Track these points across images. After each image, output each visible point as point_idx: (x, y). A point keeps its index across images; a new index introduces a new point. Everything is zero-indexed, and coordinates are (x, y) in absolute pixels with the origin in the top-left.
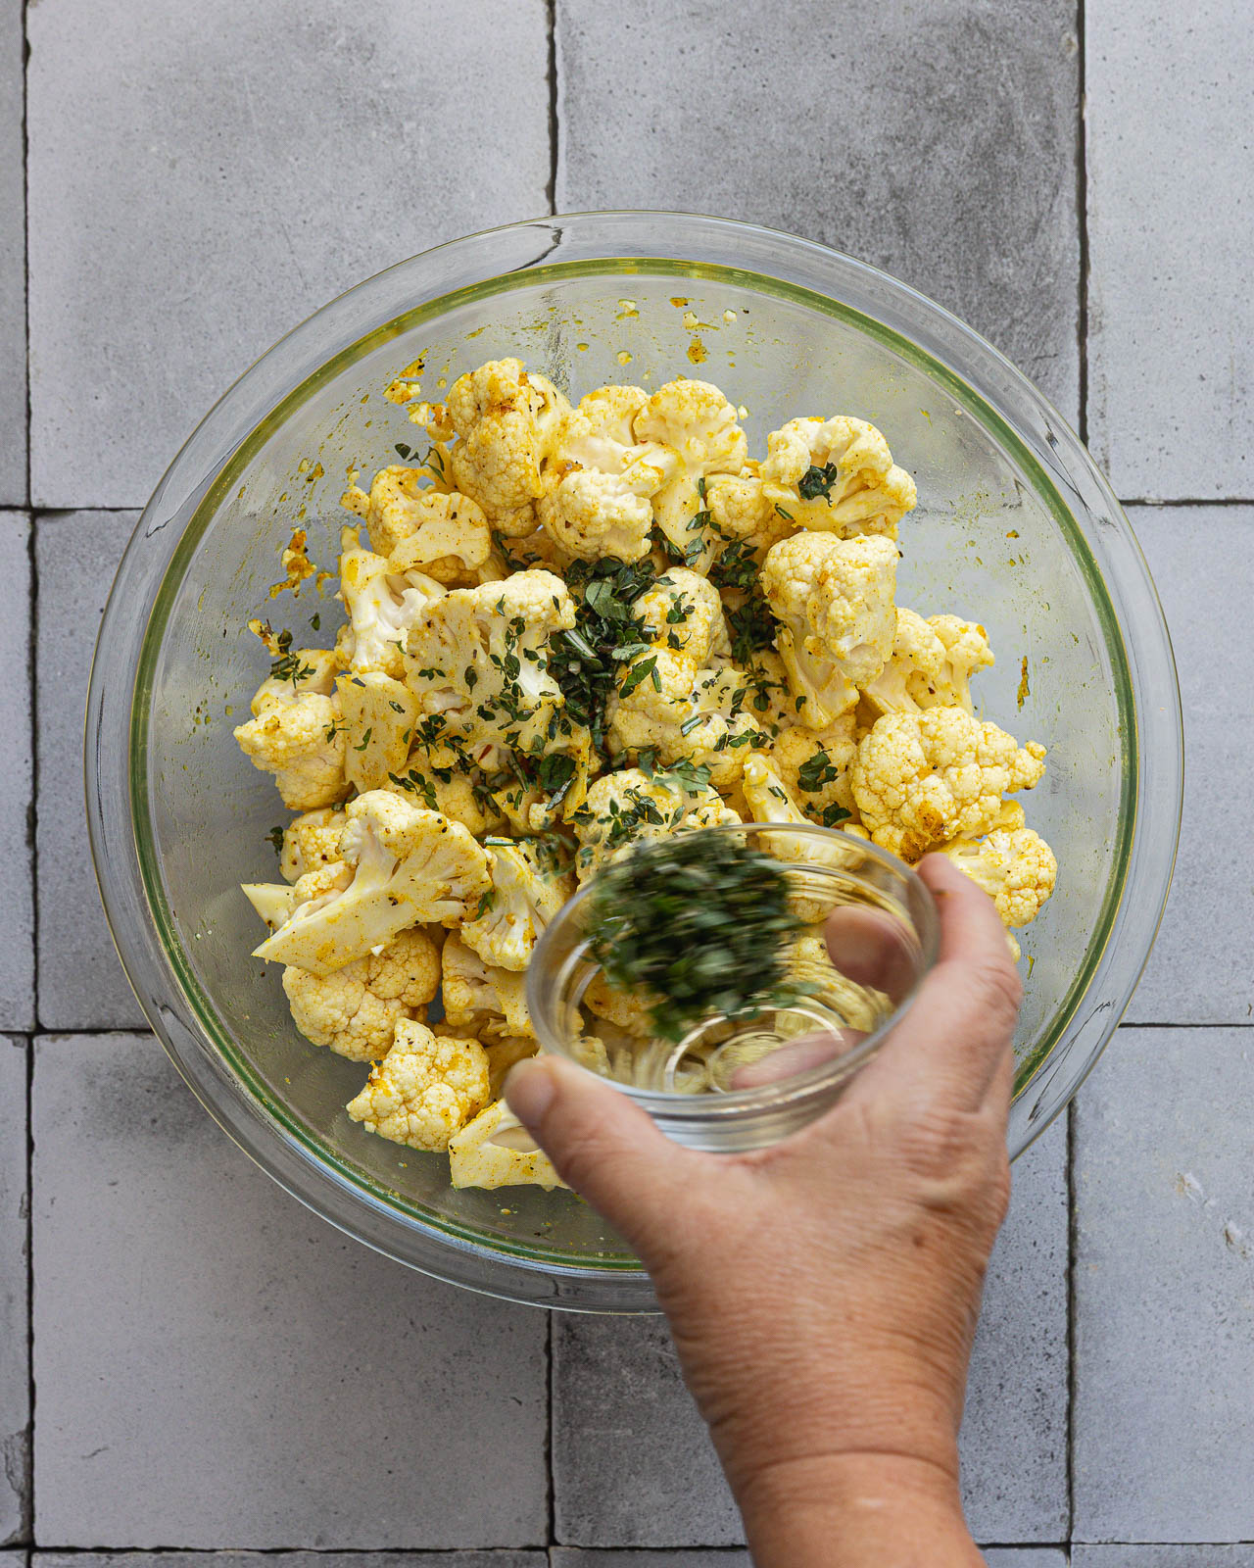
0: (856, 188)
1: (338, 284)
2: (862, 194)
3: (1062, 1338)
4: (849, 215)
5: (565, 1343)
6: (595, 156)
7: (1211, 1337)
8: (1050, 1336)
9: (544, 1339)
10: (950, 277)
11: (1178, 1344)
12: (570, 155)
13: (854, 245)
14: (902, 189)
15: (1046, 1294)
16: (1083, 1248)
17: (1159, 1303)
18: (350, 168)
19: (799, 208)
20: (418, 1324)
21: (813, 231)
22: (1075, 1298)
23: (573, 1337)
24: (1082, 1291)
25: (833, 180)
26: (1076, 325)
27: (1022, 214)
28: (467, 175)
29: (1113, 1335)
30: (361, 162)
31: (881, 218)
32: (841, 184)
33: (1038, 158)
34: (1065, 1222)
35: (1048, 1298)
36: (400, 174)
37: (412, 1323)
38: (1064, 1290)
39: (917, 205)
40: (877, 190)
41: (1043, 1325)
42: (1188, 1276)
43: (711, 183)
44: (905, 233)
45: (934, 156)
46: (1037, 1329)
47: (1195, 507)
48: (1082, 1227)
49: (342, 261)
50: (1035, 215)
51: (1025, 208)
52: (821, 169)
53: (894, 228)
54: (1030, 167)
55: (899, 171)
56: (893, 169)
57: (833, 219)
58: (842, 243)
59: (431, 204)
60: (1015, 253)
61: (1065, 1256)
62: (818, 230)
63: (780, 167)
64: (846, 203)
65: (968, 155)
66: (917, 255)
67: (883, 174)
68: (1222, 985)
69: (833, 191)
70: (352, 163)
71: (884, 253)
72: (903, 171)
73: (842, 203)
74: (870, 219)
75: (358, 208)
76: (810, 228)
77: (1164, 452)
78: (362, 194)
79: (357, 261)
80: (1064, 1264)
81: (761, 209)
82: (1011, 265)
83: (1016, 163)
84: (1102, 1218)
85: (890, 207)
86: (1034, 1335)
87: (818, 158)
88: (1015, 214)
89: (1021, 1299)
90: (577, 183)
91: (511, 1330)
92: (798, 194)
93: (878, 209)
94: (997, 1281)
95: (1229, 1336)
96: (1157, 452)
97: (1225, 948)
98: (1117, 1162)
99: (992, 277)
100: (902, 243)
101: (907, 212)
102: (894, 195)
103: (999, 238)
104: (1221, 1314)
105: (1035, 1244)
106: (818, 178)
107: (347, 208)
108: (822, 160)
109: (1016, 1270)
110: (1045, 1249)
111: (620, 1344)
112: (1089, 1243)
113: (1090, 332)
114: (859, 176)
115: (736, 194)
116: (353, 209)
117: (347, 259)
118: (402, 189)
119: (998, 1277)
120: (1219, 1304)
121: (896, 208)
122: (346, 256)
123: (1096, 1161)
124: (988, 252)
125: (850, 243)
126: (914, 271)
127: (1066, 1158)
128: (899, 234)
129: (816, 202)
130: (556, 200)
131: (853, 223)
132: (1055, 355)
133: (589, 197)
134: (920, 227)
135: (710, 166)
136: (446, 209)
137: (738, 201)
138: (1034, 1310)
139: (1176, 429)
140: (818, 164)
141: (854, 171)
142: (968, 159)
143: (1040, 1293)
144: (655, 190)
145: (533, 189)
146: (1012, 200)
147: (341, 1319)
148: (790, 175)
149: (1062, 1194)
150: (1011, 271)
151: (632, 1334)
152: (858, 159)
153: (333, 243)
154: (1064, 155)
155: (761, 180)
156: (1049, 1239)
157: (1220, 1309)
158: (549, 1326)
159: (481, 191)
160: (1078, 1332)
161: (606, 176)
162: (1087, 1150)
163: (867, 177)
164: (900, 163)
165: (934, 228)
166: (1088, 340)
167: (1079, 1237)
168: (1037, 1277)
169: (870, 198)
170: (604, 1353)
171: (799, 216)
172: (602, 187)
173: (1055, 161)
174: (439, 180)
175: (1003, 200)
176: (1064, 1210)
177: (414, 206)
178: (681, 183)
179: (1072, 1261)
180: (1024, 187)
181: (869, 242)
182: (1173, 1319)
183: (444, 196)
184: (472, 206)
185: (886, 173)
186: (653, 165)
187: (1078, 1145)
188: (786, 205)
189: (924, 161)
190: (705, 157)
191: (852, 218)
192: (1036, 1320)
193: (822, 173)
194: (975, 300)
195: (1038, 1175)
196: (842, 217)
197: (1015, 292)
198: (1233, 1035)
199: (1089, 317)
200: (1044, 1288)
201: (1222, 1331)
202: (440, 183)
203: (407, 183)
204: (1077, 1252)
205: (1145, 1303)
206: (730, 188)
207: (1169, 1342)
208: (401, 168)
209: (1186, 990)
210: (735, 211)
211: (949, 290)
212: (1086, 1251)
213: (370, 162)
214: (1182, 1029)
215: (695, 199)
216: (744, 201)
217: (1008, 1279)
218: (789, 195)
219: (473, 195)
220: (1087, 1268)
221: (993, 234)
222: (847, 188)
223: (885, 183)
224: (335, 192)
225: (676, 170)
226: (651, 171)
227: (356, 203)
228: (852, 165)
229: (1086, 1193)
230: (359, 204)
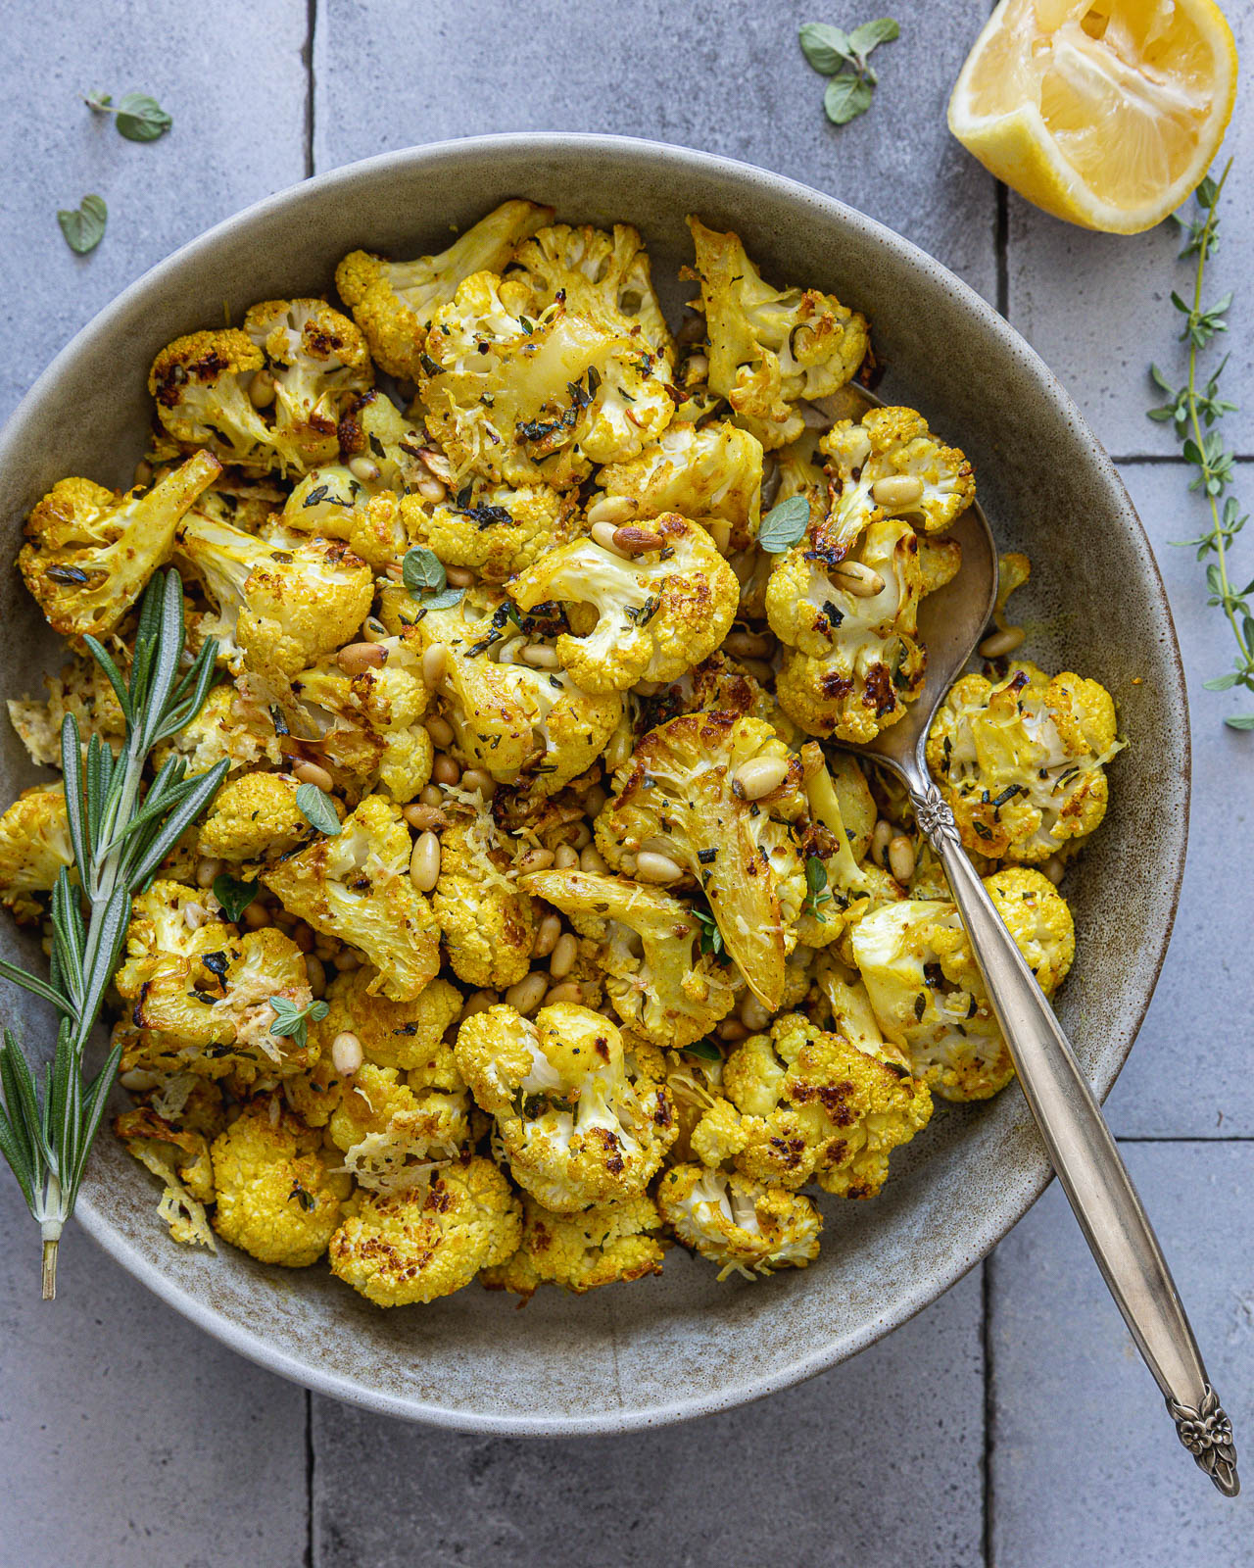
0: (705, 50)
1: (32, 176)
2: (714, 57)
3: (976, 1546)
4: (697, 84)
5: (330, 1551)
6: (365, 9)
7: (1170, 1544)
8: (961, 1543)
9: (303, 1545)
10: (828, 166)
11: (1128, 1553)
12: (332, 8)
13: (703, 124)
14: (766, 51)
15: (954, 1488)
16: (1004, 1429)
17: (1101, 1500)
18: (46, 24)
19: (631, 76)
20: (140, 1527)
21: (650, 106)
22: (993, 1494)
23: (341, 1543)
24: (1002, 1485)
25: (675, 39)
26: (993, 228)
27: (923, 83)
28: (198, 34)
29: (1043, 1542)
30: (61, 16)
31: (739, 89)
32: (686, 45)
33: (944, 10)
34: (980, 1395)
35: (958, 1494)
36: (112, 32)
37: (132, 1525)
38: (978, 1483)
39: (785, 71)
40: (733, 52)
41: (952, 1528)
42: (1140, 1465)
43: (517, 44)
44: (770, 108)
45: (807, 7)
46: (944, 1533)
47: (1148, 465)
48: (1002, 1401)
49: (36, 146)
50: (939, 84)
51: (925, 75)
52: (660, 24)
53: (755, 101)
54: (933, 21)
55: (761, 27)
56: (754, 25)
57: (676, 90)
58: (687, 121)
59: (151, 71)
60: (913, 134)
61: (981, 1439)
62: (657, 104)
63: (606, 21)
64: (692, 69)
65: (852, 6)
66: (786, 137)
67: (741, 31)
68: (1183, 1087)
69: (675, 53)
70: (49, 17)
71: (743, 134)
72: (768, 27)
73: (688, 70)
74: (724, 90)
75: (58, 76)
76: (645, 102)
77: (1108, 393)
78: (62, 58)
79: (56, 146)
80: (977, 1449)
81: (582, 78)
82: (908, 149)
83: (914, 16)
84: (1028, 1391)
85: (750, 74)
86: (940, 1541)
87: (656, 10)
88: (914, 84)
89: (922, 1495)
90: (342, 45)
91: (260, 1534)
92: (630, 57)
93: (734, 77)
94: (891, 1472)
95: (1193, 1543)
96: (1099, 394)
97: (1187, 1039)
98: (1048, 1316)
99: (884, 164)
100: (766, 121)
101: (773, 81)
102: (756, 58)
103: (893, 115)
104: (1183, 1514)
105: (940, 1424)
106: (656, 36)
107: (42, 76)
108: (661, 13)
109: (915, 1458)
110: (954, 1431)
111: (402, 1553)
112: (1011, 1422)
113: (1011, 237)
114: (708, 34)
115: (548, 58)
116: (51, 78)
117: (43, 144)
118: (114, 51)
119: (893, 1466)
120: (1181, 1503)
121: (757, 76)
122: (41, 140)
123: (1020, 1316)
124: (878, 134)
125: (697, 122)
126: (782, 158)
127: (981, 1312)
128: (762, 109)
129: (654, 68)
130: (315, 66)
131: (702, 96)
132: (966, 268)
133: (357, 62)
134: (789, 100)
135: (515, 21)
136: (172, 77)
137: (552, 67)
138: (940, 1510)
139: (1124, 364)
140: (656, 18)
141: (703, 27)
142: (852, 12)
143: (947, 1487)
144: (443, 52)
145: (284, 51)
146: (910, 65)
147: (40, 1519)
148: (620, 33)
149: (976, 1358)
150: (908, 158)
151: (416, 1540)
152: (708, 12)
153: (24, 123)
154: (977, 6)
155: (581, 39)
156: (960, 1418)
157: (1182, 1507)
158: (309, 1529)
159: (217, 55)
160: (998, 1537)
161: (379, 33)
162: (1008, 1302)
163: (720, 35)
164: (764, 17)
165: (808, 101)
166: (1008, 249)
167: (999, 1415)
168: (943, 1466)
169: (724, 62)
171: (631, 86)
172: (375, 50)
173: (965, 14)
174: (161, 39)
175: (897, 65)
176: (978, 1382)
177: (129, 73)
178: (477, 43)
179: (989, 1446)
180: (925, 48)
181: (722, 120)
182: (1121, 1520)
183: (168, 61)
184: (206, 73)
185: (747, 32)
186: (441, 19)
187: (997, 1296)
188: (614, 72)
189: (794, 14)
190: (509, 10)
191: (700, 89)
192: (942, 1522)
193: (661, 30)
194: (861, 195)
195: (945, 1334)
196: (687, 87)
197: (914, 185)
198: (1197, 1151)
199: (1011, 217)
200: (953, 1480)
201: (1184, 1537)
202: (164, 43)
203: (120, 43)
204: (996, 1435)
205: (1084, 1501)
206: (542, 50)
207: (1115, 1550)
208: (113, 25)
209: (1137, 1094)
210: (548, 79)
211: (827, 183)
212: (1007, 1432)
213: (72, 17)
214: (1131, 1144)
215: (496, 64)
216: (559, 67)
217: (906, 1468)
218: (619, 59)
219: (206, 59)
220: (1009, 1456)
221: (885, 109)
222: (694, 49)
223: (744, 43)
224: (26, 55)
225: (470, 26)
226: (439, 28)
227: (55, 70)
228: (700, 19)
229: (1008, 1358)
230: (59, 71)
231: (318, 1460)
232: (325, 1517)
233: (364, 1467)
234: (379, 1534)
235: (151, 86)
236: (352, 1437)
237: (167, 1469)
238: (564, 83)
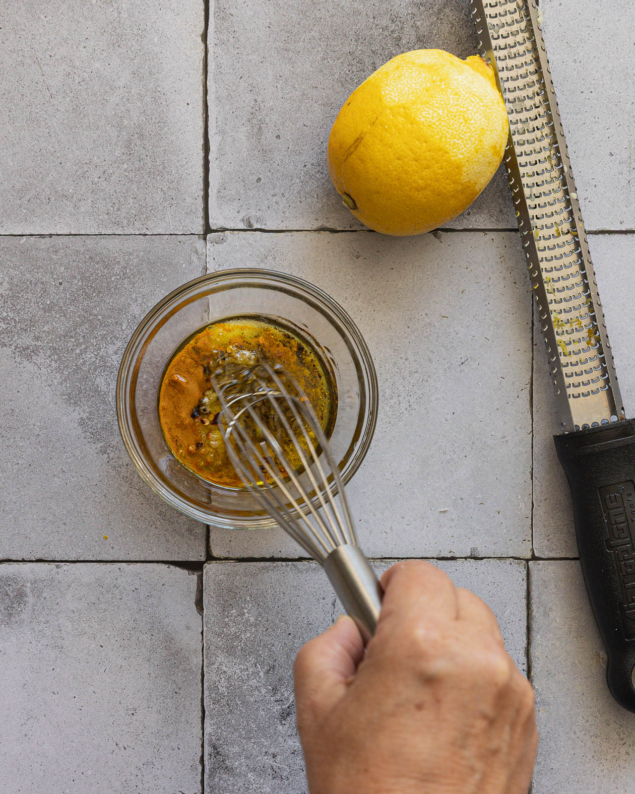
0: (395, 35)
1: (72, 95)
2: (399, 39)
4: (391, 52)
5: (213, 757)
6: (232, 15)
7: (616, 754)
9: (200, 755)
11: (595, 758)
12: (216, 15)
14: (424, 36)
17: (583, 732)
18: (79, 22)
19: (359, 48)
20: (121, 746)
23: (218, 753)
25: (381, 30)
28: (152, 27)
29: (555, 753)
30: (86, 19)
32: (386, 33)
36: (110, 26)
37: (117, 744)
40: (408, 37)
43: (305, 32)
45: (444, 15)
47: (607, 235)
49: (74, 81)
52: (373, 23)
55: (422, 24)
56: (419, 23)
57: (381, 54)
59: (129, 45)
63: (348, 22)
64: (389, 45)
67: (412, 26)
69: (381, 37)
70: (81, 19)
72: (425, 25)
75: (84, 47)
77: (587, 200)
78: (87, 39)
81: (336, 49)
84: (548, 679)
87: (372, 16)
90: (221, 32)
91: (179, 749)
92: (359, 39)
95: (627, 753)
96: (583, 201)
98: (558, 644)
102: (419, 39)
104: (623, 739)
106: (371, 29)
107: (77, 47)
108: (374, 18)
111: (247, 758)
112: (540, 694)
114: (397, 28)
115: (320, 39)
116: (81, 48)
117: (77, 80)
118: (112, 35)
120: (622, 733)
122: (76, 77)
123: (544, 644)
127: (526, 642)
129: (371, 44)
130: (208, 43)
133: (228, 41)
135: (304, 21)
136: (139, 48)
137: (322, 44)
139: (595, 186)
140: (372, 20)
141: (394, 25)
144: (270, 36)
145: (193, 35)
148: (354, 27)
149: (523, 664)
151: (254, 751)
152: (397, 17)
153: (68, 69)
155: (336, 30)
157: (622, 736)
158: (203, 746)
159: (161, 37)
161: (239, 27)
162: (539, 637)
163: (402, 28)
164: (423, 20)
169: (404, 41)
170: (237, 764)
171: (360, 53)
172: (237, 35)
174: (134, 30)
177: (119, 46)
178: (286, 32)
183: (138, 40)
184: (155, 46)
185: (415, 26)
186: (268, 20)
187: (534, 634)
188: (351, 46)
189: (438, 18)
190: (301, 16)
193: (374, 26)
201: (623, 750)
202: (136, 32)
203: (115, 32)
206: (317, 35)
208: (111, 23)
210: (320, 49)
213: (92, 19)
215: (295, 42)
216: (325, 43)
218: (354, 40)
219: (156, 39)
220: (539, 711)
222: (390, 35)
223: (413, 32)
224: (70, 38)
225: (283, 24)
226: (267, 24)
227: (83, 44)
228: (393, 21)
229: (539, 664)
230: (85, 45)
231: (207, 713)
232: (210, 741)
233: (229, 716)
234: (236, 749)
235: (129, 52)
236: (223, 702)
237: (134, 717)
238: (327, 51)
